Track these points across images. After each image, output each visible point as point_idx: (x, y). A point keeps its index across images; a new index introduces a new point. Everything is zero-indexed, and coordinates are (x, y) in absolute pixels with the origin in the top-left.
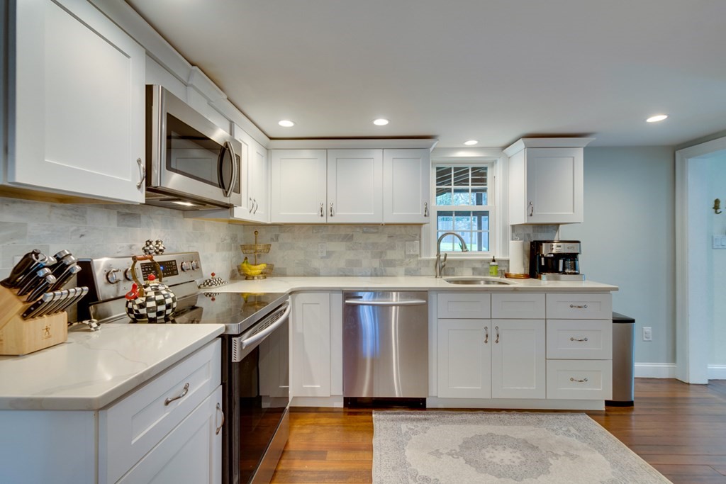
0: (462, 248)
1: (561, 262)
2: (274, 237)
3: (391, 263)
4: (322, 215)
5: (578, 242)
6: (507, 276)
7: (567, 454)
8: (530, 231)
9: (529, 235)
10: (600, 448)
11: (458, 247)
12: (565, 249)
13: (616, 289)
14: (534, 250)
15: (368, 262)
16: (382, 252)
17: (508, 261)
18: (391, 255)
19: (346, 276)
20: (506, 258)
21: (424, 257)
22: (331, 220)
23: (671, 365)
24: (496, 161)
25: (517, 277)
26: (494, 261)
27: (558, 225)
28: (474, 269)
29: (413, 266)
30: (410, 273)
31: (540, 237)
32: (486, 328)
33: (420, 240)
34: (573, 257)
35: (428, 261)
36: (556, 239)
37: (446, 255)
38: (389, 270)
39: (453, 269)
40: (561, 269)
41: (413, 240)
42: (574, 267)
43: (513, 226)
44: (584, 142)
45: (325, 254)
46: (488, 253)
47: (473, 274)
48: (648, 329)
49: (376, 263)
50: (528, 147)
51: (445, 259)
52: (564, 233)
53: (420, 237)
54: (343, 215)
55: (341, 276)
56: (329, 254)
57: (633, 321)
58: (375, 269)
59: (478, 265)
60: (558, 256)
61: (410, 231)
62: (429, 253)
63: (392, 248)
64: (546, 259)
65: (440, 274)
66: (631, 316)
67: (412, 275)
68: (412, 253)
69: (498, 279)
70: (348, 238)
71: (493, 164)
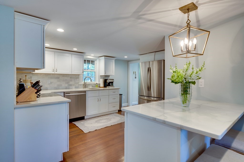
0: (91, 81)
1: (111, 84)
2: (30, 77)
3: (71, 85)
4: (53, 71)
5: (113, 79)
6: (100, 87)
7: (113, 118)
8: (104, 77)
9: (104, 78)
10: (118, 116)
11: (90, 81)
12: (111, 81)
13: (120, 88)
14: (105, 81)
15: (64, 85)
16: (68, 82)
17: (100, 84)
18: (71, 83)
19: (57, 89)
20: (99, 83)
21: (80, 83)
22: (56, 73)
23: (127, 103)
24: (97, 60)
25: (102, 87)
26: (97, 84)
27: (109, 76)
28: (92, 86)
29: (77, 86)
30: (76, 88)
31: (106, 78)
32: (98, 98)
33: (79, 79)
34: (112, 83)
35: (81, 84)
36: (109, 79)
37: (86, 83)
38: (70, 87)
39: (87, 86)
40: (111, 85)
41: (77, 79)
42: (113, 85)
43: (101, 76)
44: (115, 59)
45: (50, 83)
46: (95, 82)
47: (92, 87)
48: (124, 97)
49: (67, 85)
50: (105, 58)
51: (86, 84)
52: (110, 78)
53: (79, 78)
54: (60, 71)
55: (55, 89)
56: (51, 83)
57: (122, 95)
58: (66, 87)
59: (93, 85)
60: (110, 82)
61: (77, 76)
62: (81, 83)
63: (71, 81)
64: (108, 83)
65: (85, 87)
66: (122, 94)
67: (77, 88)
68: (77, 82)
69: (98, 88)
70: (58, 78)
71: (96, 60)
